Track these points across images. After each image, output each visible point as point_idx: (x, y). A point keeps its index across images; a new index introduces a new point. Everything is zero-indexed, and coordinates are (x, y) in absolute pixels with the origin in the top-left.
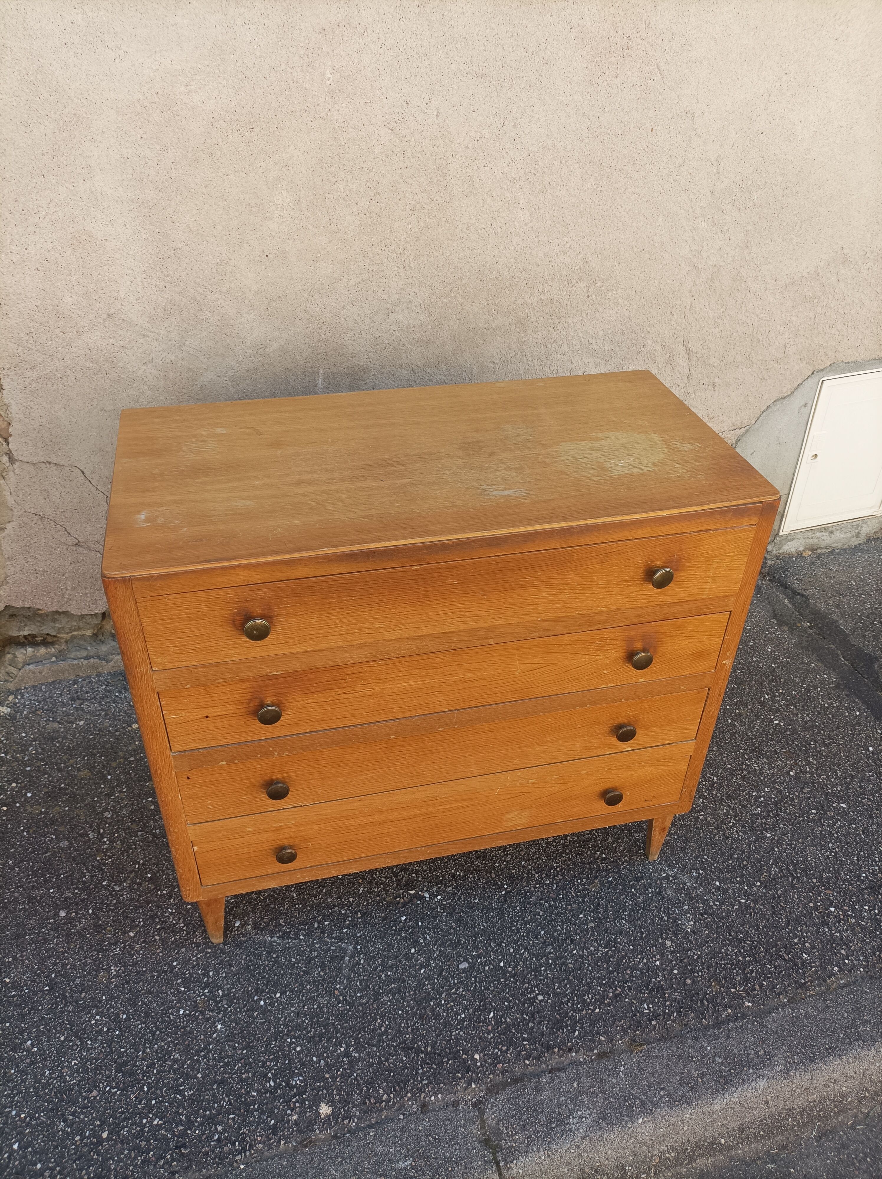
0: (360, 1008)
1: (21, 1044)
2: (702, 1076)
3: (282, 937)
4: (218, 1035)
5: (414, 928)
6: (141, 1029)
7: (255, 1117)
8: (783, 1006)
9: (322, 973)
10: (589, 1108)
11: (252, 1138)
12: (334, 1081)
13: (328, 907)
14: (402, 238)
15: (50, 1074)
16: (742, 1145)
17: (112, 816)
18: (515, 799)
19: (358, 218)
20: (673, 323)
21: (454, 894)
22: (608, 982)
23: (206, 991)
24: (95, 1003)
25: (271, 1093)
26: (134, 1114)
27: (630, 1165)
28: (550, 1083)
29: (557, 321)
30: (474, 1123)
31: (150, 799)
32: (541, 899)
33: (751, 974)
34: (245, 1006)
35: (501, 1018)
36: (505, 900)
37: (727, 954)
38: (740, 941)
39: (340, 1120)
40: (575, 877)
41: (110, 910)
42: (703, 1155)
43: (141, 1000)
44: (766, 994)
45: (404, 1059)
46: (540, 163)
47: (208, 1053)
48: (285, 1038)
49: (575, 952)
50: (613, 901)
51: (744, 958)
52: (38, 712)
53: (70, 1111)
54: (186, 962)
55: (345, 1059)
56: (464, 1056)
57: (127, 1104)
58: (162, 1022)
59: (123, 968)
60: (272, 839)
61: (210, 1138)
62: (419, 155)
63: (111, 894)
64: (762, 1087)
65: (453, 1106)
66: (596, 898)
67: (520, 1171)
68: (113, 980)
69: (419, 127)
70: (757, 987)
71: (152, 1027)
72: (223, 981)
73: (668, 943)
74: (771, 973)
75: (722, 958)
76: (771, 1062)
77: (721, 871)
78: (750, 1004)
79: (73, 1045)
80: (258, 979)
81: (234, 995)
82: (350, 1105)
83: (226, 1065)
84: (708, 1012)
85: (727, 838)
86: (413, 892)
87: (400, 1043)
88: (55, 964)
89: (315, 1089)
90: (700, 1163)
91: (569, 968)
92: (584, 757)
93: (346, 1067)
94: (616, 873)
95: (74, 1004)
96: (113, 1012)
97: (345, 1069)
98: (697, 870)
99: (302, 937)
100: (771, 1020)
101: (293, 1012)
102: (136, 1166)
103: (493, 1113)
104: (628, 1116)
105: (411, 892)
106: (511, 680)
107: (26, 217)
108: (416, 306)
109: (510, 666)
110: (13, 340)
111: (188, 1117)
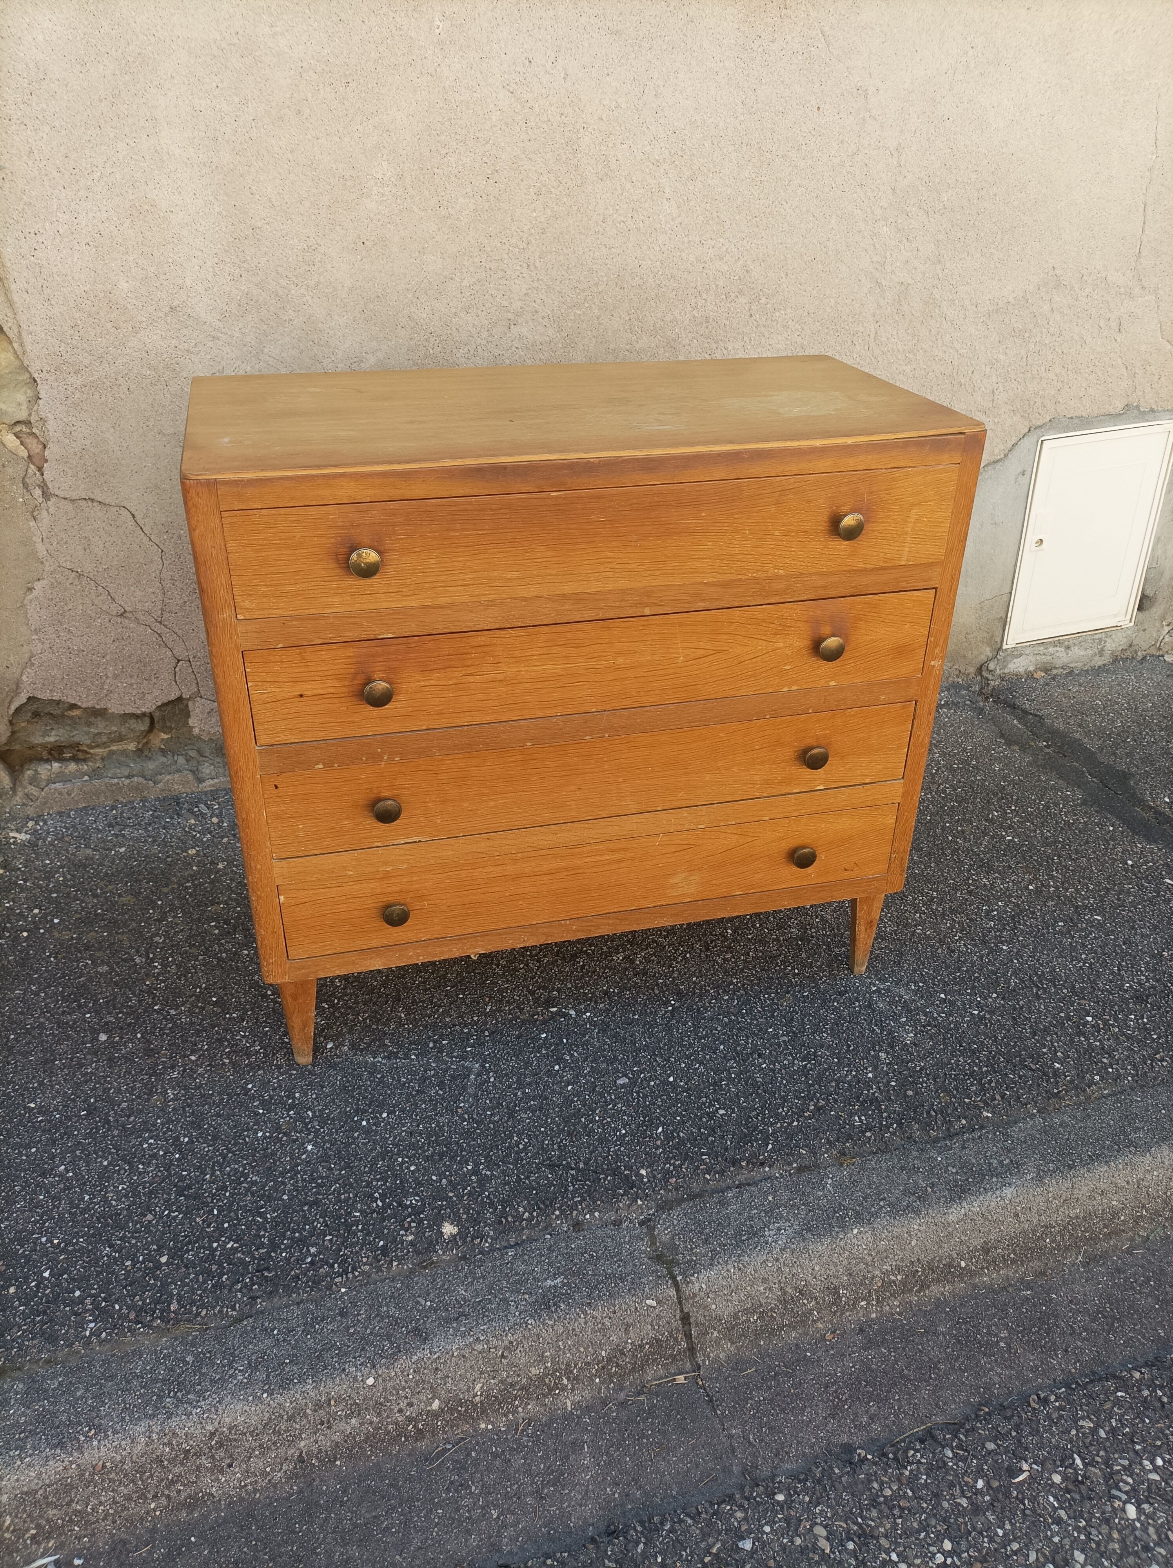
0: (491, 1126)
1: (52, 1169)
2: (933, 1185)
3: (388, 1058)
4: (308, 1156)
5: (557, 1044)
6: (208, 1152)
7: (358, 1238)
8: (1032, 1116)
9: (441, 1092)
10: (789, 1221)
11: (355, 1259)
12: (460, 1200)
13: (446, 1026)
14: (526, 228)
15: (90, 1199)
16: (988, 1270)
17: (164, 941)
18: (682, 853)
19: (472, 201)
20: (855, 355)
21: (607, 1010)
22: (807, 1095)
23: (292, 1112)
24: (148, 1126)
25: (378, 1213)
26: (200, 1238)
27: (844, 1288)
28: (738, 1197)
29: (714, 346)
30: (642, 1239)
31: (213, 924)
32: (719, 1015)
33: (989, 1084)
34: (342, 1126)
35: (672, 1133)
36: (673, 1016)
37: (958, 1065)
38: (973, 1052)
39: (469, 1240)
40: (761, 992)
41: (164, 1034)
42: (938, 1280)
43: (208, 1123)
44: (1010, 1105)
45: (550, 1176)
46: (688, 143)
47: (295, 1175)
48: (395, 1157)
49: (764, 1066)
50: (810, 1015)
51: (980, 1068)
52: (66, 839)
53: (117, 1236)
54: (265, 1084)
56: (627, 1172)
57: (192, 1227)
58: (235, 1145)
59: (182, 1092)
60: (378, 891)
61: (300, 1260)
62: (545, 126)
63: (165, 1018)
64: (1009, 1196)
65: (614, 1225)
66: (789, 1011)
67: (704, 1286)
68: (171, 1103)
69: (544, 91)
70: (998, 1097)
71: (222, 1150)
72: (313, 1103)
73: (883, 1055)
74: (1015, 1083)
75: (952, 1069)
76: (1019, 1171)
77: (946, 984)
78: (990, 1115)
79: (119, 1170)
80: (359, 1100)
81: (328, 1116)
82: (482, 1224)
83: (319, 1186)
84: (936, 1123)
85: (953, 951)
86: (555, 1009)
87: (544, 1161)
88: (95, 1088)
89: (436, 1208)
90: (936, 1290)
91: (757, 1082)
92: (765, 795)
93: (475, 1185)
94: (813, 987)
95: (120, 1128)
96: (171, 1136)
97: (473, 1188)
98: (915, 983)
99: (413, 1057)
100: (1017, 1130)
101: (404, 1131)
102: (204, 1291)
103: (666, 1229)
104: (839, 1227)
105: (552, 1010)
106: (671, 671)
107: (77, 177)
108: (543, 318)
109: (671, 650)
110: (54, 335)
111: (271, 1240)
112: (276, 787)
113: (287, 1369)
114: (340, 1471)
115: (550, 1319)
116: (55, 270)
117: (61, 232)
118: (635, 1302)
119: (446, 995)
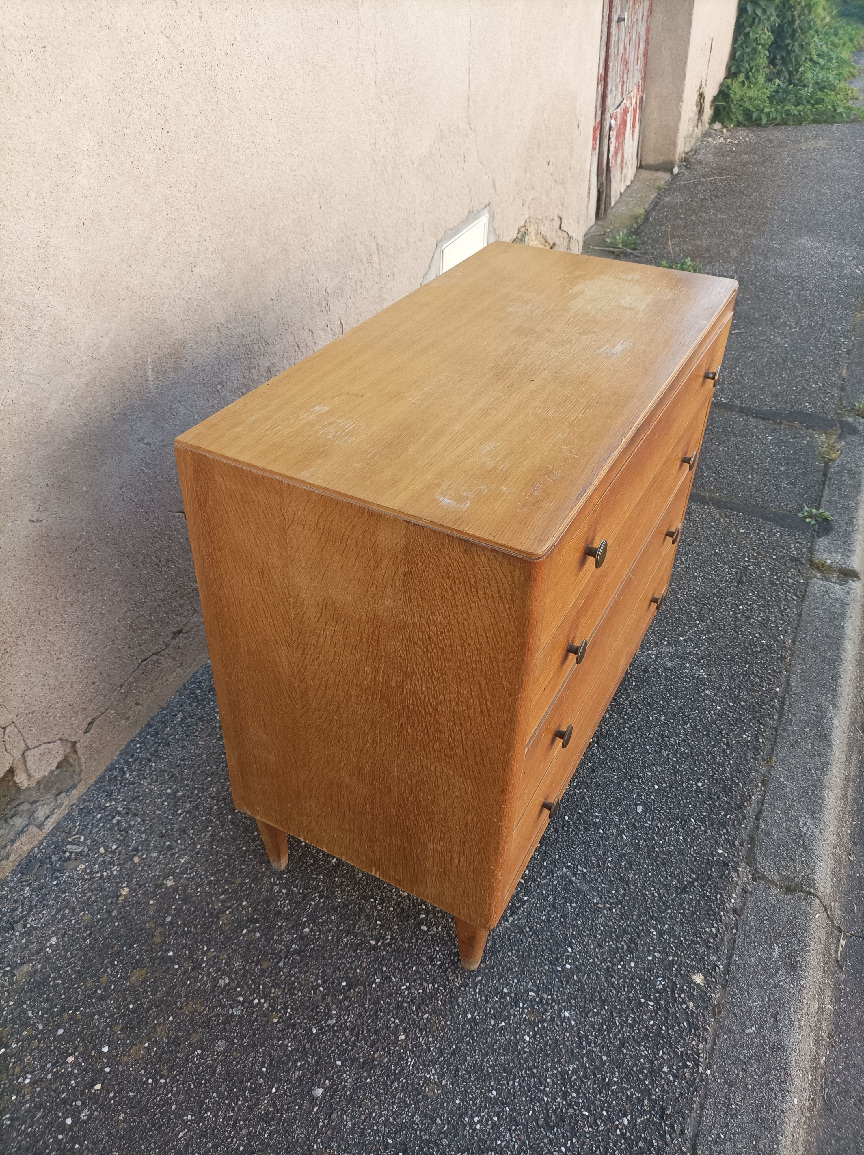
0: (627, 898)
2: (813, 744)
3: (513, 913)
4: (575, 1020)
5: (581, 817)
6: (520, 1084)
7: (673, 1035)
9: (574, 905)
10: (801, 816)
11: (690, 1048)
12: (679, 956)
16: (851, 768)
17: (230, 978)
22: (714, 741)
23: (521, 1005)
24: (458, 1114)
25: (659, 1010)
26: (606, 1139)
27: (839, 829)
28: (767, 824)
30: (769, 888)
31: (245, 931)
32: (620, 729)
33: (758, 672)
34: (561, 981)
35: (699, 817)
36: (603, 748)
37: (737, 673)
38: (732, 660)
39: (713, 973)
41: (354, 1042)
42: (847, 790)
43: (488, 1067)
44: (777, 677)
45: (691, 897)
47: (587, 1039)
48: (615, 968)
49: (677, 742)
50: (653, 695)
51: (745, 667)
54: (476, 1005)
55: (665, 937)
56: (715, 858)
57: (591, 1138)
58: (526, 1061)
59: (437, 1066)
61: (669, 1083)
63: (334, 1032)
64: (836, 724)
65: (746, 893)
66: (643, 701)
67: (821, 885)
68: (444, 1082)
70: (770, 677)
71: (525, 1073)
72: (521, 985)
73: (708, 692)
74: (764, 664)
75: (738, 677)
76: (824, 708)
80: (542, 956)
81: (543, 984)
82: (706, 958)
83: (609, 1031)
84: (769, 711)
87: (676, 891)
88: (377, 1132)
89: (676, 974)
90: (849, 796)
91: (688, 753)
93: (672, 940)
95: (442, 1136)
96: (481, 1102)
97: (673, 942)
98: (663, 640)
99: (526, 898)
100: (795, 688)
101: (594, 948)
103: (770, 871)
104: (819, 799)
111: (640, 1091)
113: (762, 1147)
115: (805, 972)
118: (814, 923)
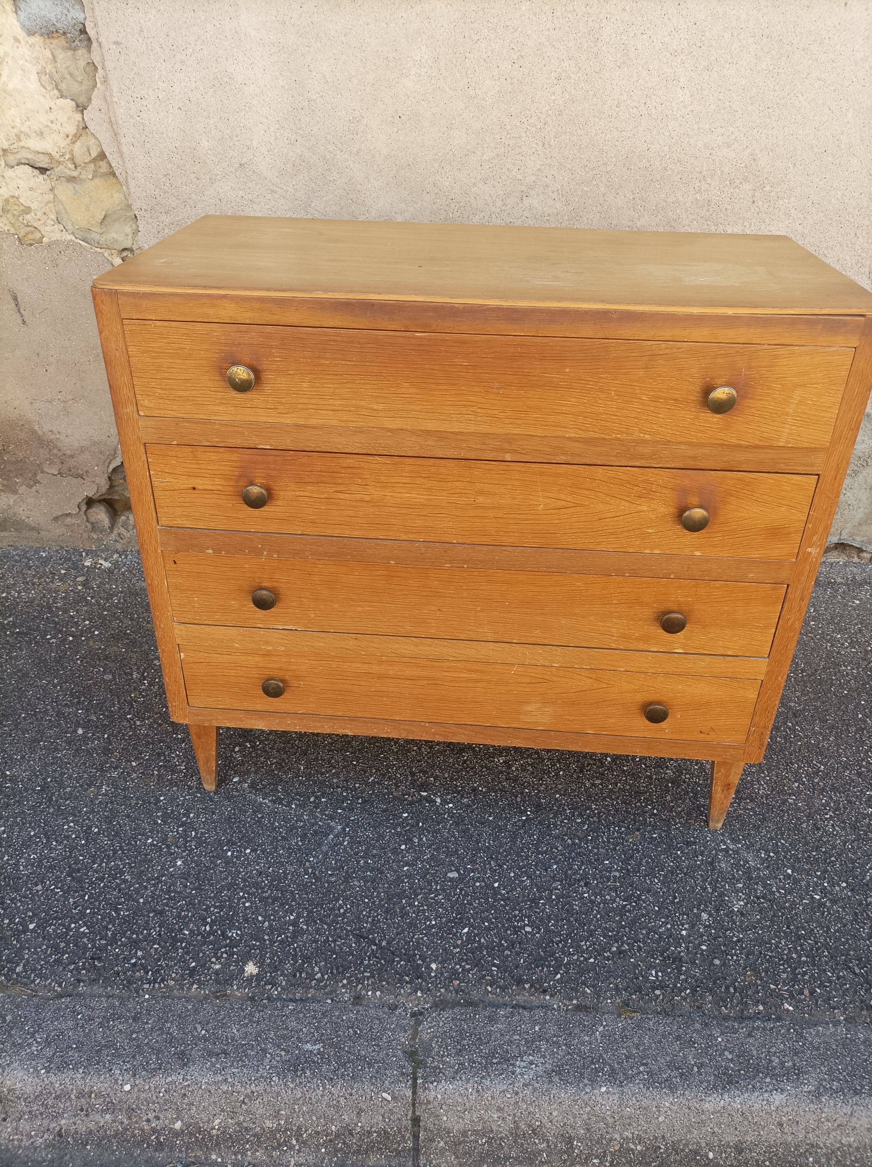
0: (326, 885)
2: (701, 1066)
3: (274, 802)
4: (174, 870)
5: (413, 826)
6: (106, 845)
7: (178, 954)
8: (837, 1023)
9: (300, 843)
10: (544, 1057)
11: (167, 972)
12: (271, 945)
13: (331, 786)
14: (544, 110)
15: (8, 860)
18: (535, 685)
19: (498, 83)
21: (469, 806)
22: (615, 935)
23: (181, 829)
24: (75, 812)
25: (203, 937)
26: (65, 917)
27: (579, 1140)
28: (508, 1017)
30: (406, 1031)
32: (565, 835)
33: (803, 976)
34: (212, 852)
35: (475, 936)
36: (524, 826)
37: (777, 947)
38: (799, 937)
39: (262, 983)
40: (614, 823)
41: (124, 738)
43: (117, 821)
44: (817, 1004)
45: (354, 945)
46: (707, 34)
47: (158, 883)
48: (238, 890)
49: (586, 895)
50: (651, 857)
51: (800, 956)
52: (134, 572)
53: (10, 896)
54: (173, 799)
56: (420, 962)
57: (64, 905)
58: (127, 845)
59: (113, 790)
60: (261, 665)
61: (127, 959)
62: (570, 16)
63: (130, 727)
65: (390, 1009)
66: (632, 849)
67: (439, 1096)
68: (100, 797)
70: (806, 992)
71: (117, 846)
72: (200, 824)
73: (705, 916)
74: (830, 982)
75: (770, 949)
76: (799, 1078)
77: (798, 860)
78: (791, 1008)
79: (38, 842)
80: (235, 832)
81: (206, 839)
82: (279, 973)
83: (171, 898)
84: (732, 1001)
85: (818, 829)
86: (425, 794)
87: (355, 929)
88: (55, 771)
89: (249, 946)
91: (574, 909)
92: (621, 647)
93: (289, 935)
94: (664, 831)
95: (56, 807)
96: (87, 824)
97: (287, 937)
98: (767, 851)
99: (293, 806)
100: (814, 1033)
101: (256, 870)
102: (47, 963)
103: (430, 1028)
104: (589, 1080)
105: (422, 793)
106: (531, 517)
107: (175, 52)
108: (553, 192)
109: (531, 497)
110: (152, 181)
111: (114, 935)
112: (175, 563)
113: (70, 1054)
114: (88, 1155)
115: (292, 1082)
116: (154, 129)
117: (160, 98)
118: (372, 1091)
119: (343, 759)
